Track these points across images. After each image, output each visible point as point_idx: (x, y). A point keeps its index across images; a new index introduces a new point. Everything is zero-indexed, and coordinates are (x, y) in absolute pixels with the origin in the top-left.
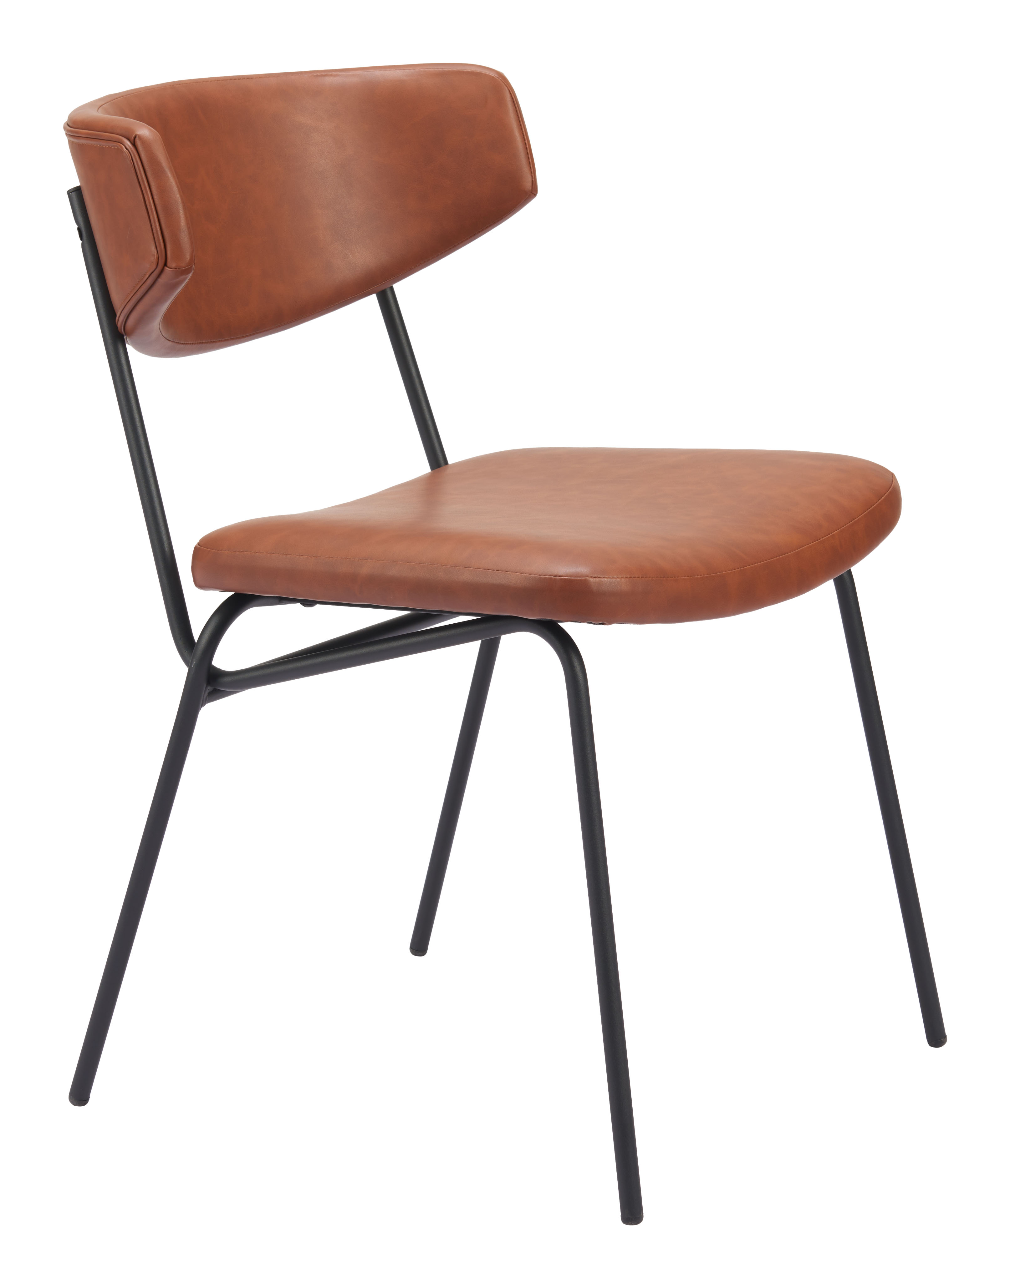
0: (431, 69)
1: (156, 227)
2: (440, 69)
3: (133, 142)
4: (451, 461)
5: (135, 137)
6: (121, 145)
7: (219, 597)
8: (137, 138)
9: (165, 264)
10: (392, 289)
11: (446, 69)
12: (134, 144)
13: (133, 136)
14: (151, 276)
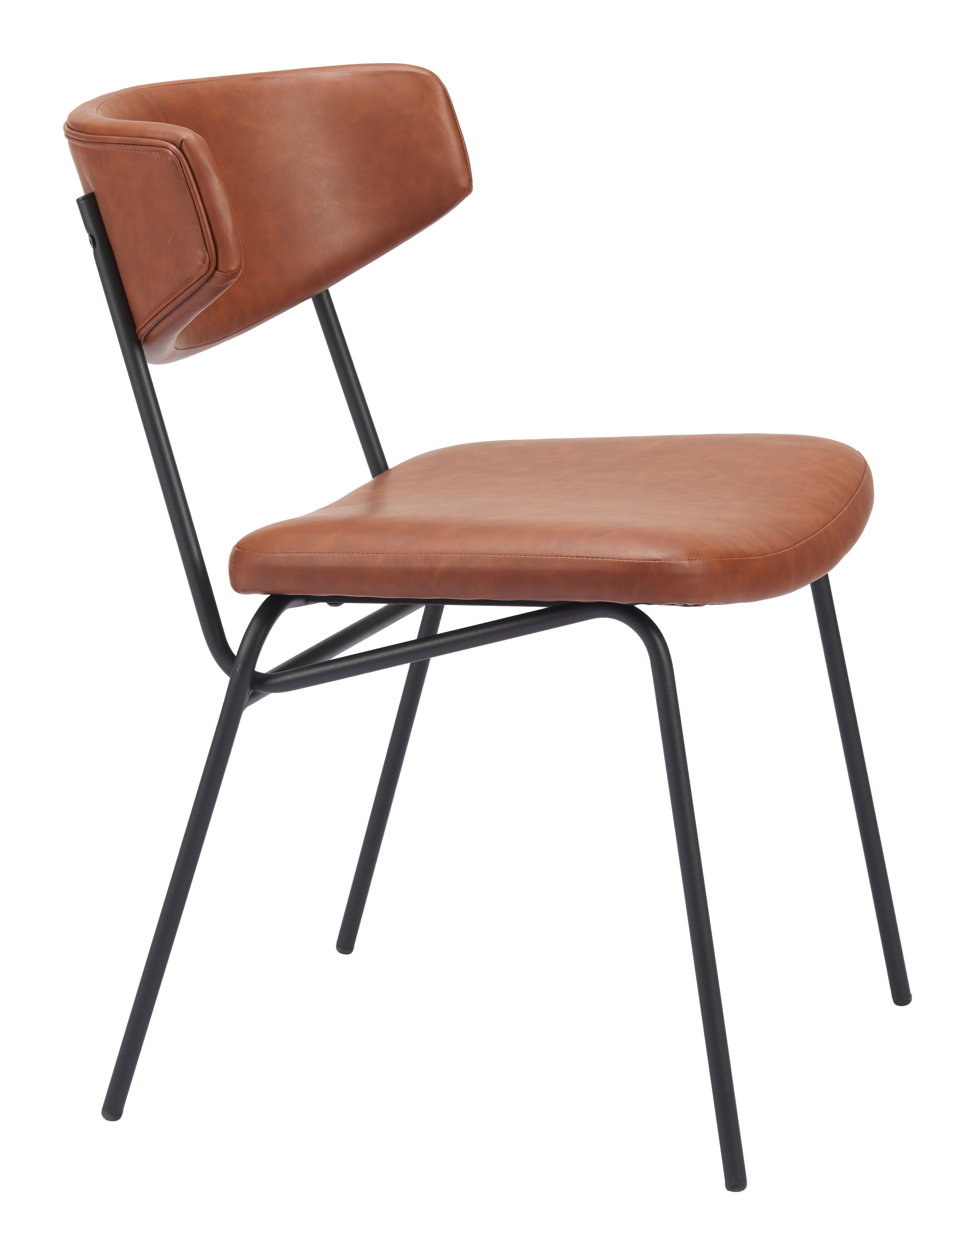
0: (365, 70)
1: (206, 231)
2: (373, 69)
3: (180, 148)
4: (391, 464)
5: (182, 142)
6: (167, 149)
7: (258, 600)
8: (184, 143)
9: (216, 268)
10: (327, 292)
11: (380, 69)
12: (180, 149)
13: (179, 142)
14: (199, 281)
